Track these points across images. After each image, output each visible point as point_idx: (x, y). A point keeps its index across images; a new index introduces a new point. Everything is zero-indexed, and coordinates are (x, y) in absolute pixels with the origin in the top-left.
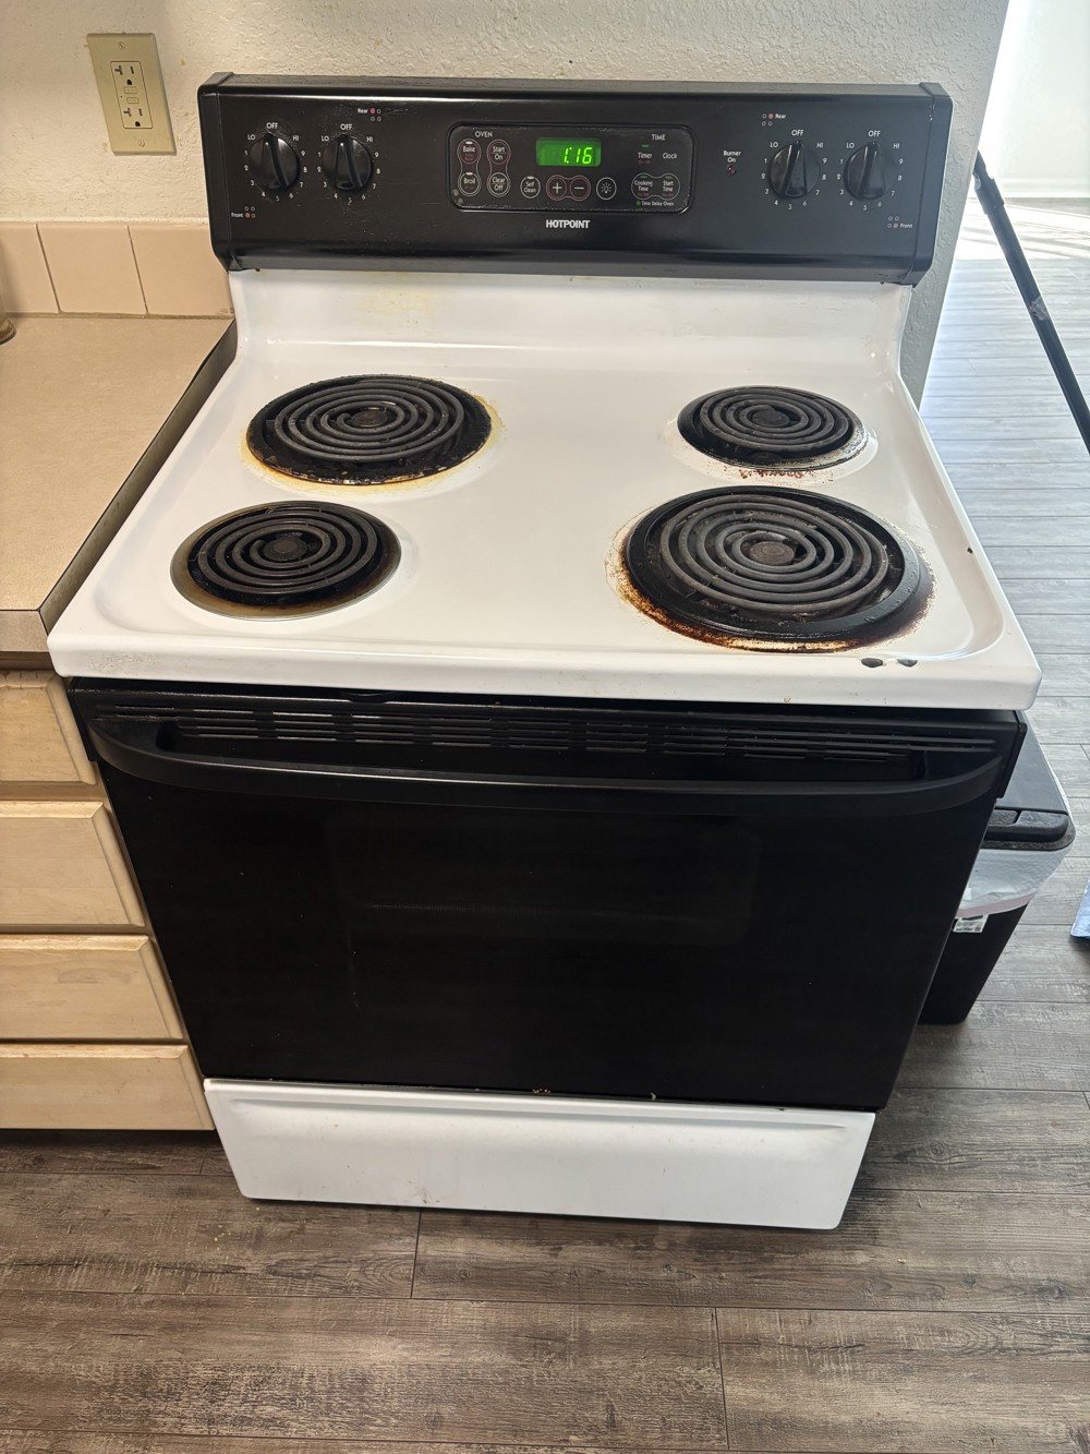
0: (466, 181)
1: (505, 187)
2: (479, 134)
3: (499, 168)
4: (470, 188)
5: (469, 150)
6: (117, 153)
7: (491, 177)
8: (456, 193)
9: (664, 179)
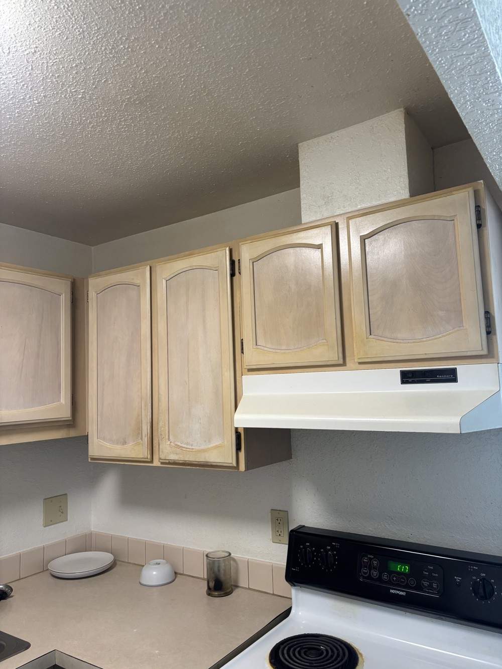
0: (364, 571)
1: (377, 575)
2: (369, 556)
3: (375, 568)
4: (365, 573)
5: (366, 561)
6: (273, 542)
7: (372, 571)
8: (360, 574)
9: (433, 582)
